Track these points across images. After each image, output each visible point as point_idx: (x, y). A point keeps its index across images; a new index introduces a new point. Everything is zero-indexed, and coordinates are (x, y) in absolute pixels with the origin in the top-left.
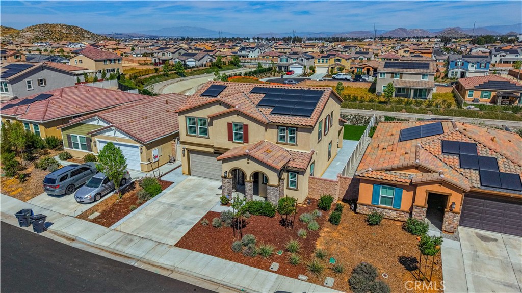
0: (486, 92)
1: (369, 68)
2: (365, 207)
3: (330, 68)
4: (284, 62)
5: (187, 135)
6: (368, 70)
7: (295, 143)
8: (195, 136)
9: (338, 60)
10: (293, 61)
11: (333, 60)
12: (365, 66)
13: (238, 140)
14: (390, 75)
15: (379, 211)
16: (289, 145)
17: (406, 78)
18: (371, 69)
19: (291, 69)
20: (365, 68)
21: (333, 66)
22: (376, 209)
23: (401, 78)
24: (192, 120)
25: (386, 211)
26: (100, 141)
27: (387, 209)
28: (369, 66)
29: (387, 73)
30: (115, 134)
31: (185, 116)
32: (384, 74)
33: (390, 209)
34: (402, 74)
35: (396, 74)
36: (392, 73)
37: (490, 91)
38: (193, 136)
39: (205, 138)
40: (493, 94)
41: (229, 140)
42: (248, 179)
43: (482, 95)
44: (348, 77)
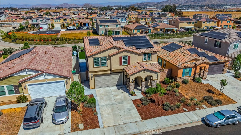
0: (139, 30)
1: (81, 23)
2: (180, 78)
3: (62, 24)
4: (35, 22)
5: (94, 67)
6: (81, 24)
7: (150, 60)
8: (99, 67)
9: (65, 20)
10: (40, 22)
11: (62, 20)
12: (79, 22)
13: (124, 64)
14: (104, 26)
15: (185, 78)
16: (148, 61)
17: (111, 27)
18: (82, 24)
19: (40, 26)
20: (80, 23)
21: (63, 23)
22: (183, 78)
23: (108, 27)
24: (97, 59)
25: (187, 78)
26: (29, 85)
27: (187, 77)
28: (81, 22)
29: (103, 25)
30: (44, 78)
31: (93, 58)
32: (101, 26)
33: (188, 77)
34: (108, 25)
35: (106, 25)
36: (105, 25)
37: (140, 30)
38: (98, 67)
39: (105, 67)
40: (141, 30)
41: (120, 65)
42: (143, 80)
43: (137, 31)
44: (75, 28)
